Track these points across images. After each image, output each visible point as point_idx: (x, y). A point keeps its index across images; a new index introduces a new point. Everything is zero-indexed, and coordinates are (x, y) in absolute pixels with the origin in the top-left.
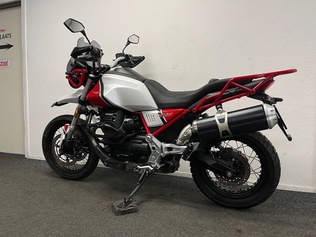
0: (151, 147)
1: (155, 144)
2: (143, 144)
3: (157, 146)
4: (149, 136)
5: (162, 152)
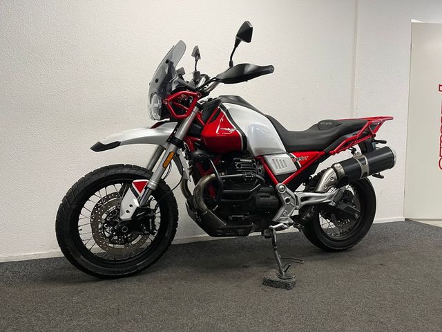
0: (284, 199)
1: (290, 195)
3: (292, 197)
5: (297, 204)
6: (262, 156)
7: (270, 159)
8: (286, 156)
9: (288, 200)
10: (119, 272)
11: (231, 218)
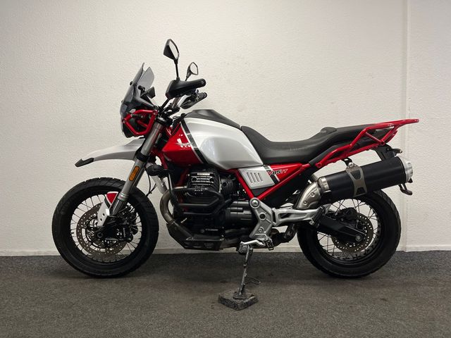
0: (259, 215)
1: (265, 211)
2: (245, 212)
3: (268, 213)
4: (254, 201)
5: (275, 220)
6: (237, 169)
7: (244, 173)
8: (262, 169)
9: (263, 216)
10: (103, 273)
11: (203, 231)
